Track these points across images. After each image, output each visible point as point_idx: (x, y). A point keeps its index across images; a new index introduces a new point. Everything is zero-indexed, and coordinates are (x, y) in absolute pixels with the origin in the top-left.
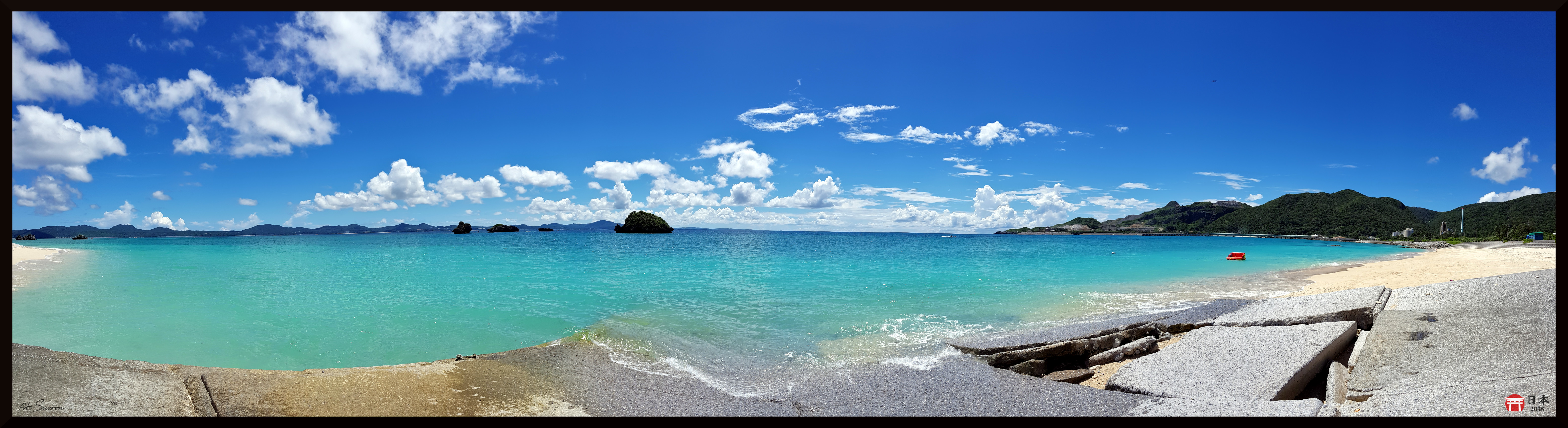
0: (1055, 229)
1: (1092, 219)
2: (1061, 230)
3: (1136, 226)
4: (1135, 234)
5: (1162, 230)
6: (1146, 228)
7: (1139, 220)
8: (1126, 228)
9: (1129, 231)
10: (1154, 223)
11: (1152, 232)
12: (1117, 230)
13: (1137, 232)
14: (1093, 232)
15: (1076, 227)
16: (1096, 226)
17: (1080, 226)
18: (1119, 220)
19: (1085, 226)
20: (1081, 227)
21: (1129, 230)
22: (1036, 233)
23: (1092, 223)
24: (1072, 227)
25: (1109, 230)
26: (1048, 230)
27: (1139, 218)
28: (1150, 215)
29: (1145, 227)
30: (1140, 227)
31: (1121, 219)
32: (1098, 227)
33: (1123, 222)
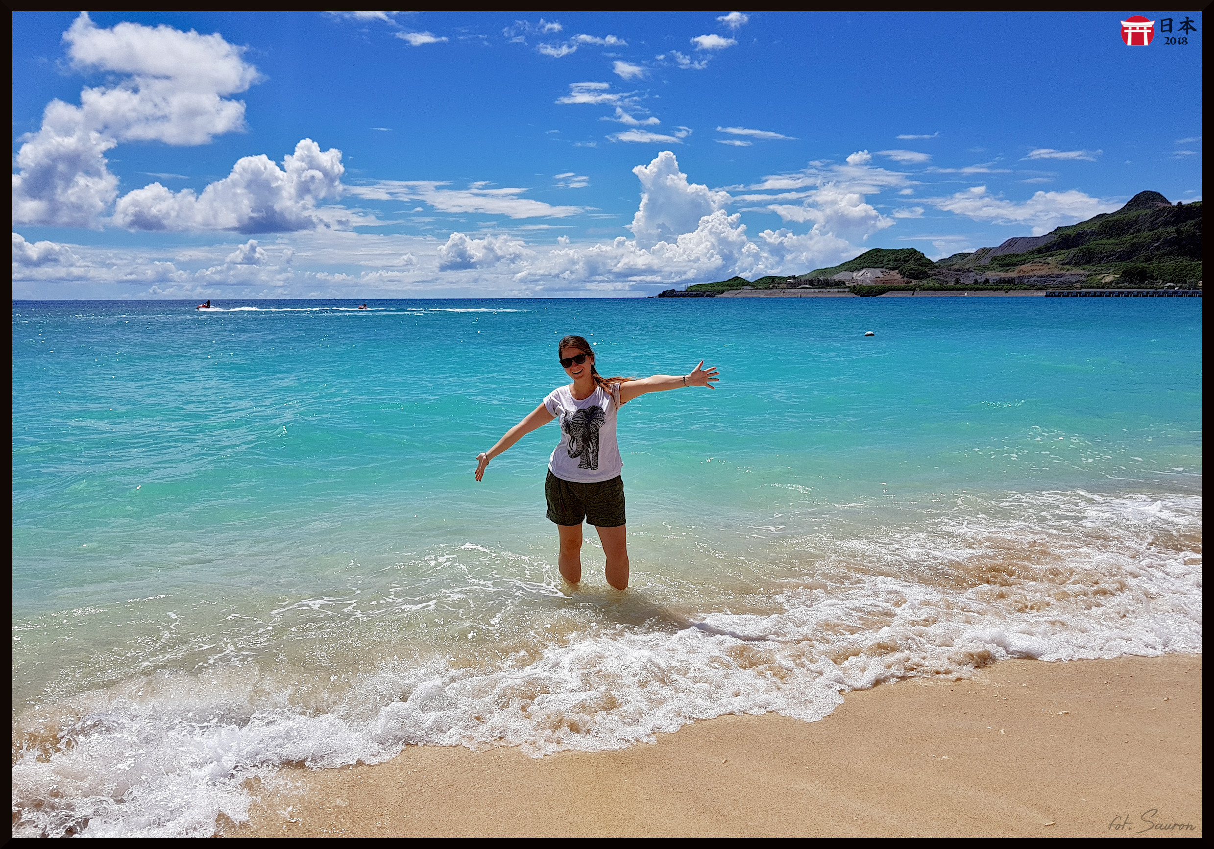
0: (811, 282)
1: (912, 252)
2: (827, 284)
3: (1030, 270)
4: (1028, 294)
5: (1109, 278)
6: (1061, 276)
7: (1040, 251)
8: (1003, 275)
9: (1009, 284)
10: (1088, 258)
11: (1078, 285)
12: (976, 282)
13: (1033, 287)
14: (913, 289)
15: (867, 276)
16: (921, 272)
17: (878, 272)
18: (984, 251)
19: (892, 272)
20: (881, 275)
21: (1011, 281)
22: (762, 294)
23: (911, 264)
24: (857, 275)
25: (957, 281)
26: (793, 286)
27: (1041, 245)
28: (1073, 234)
29: (1056, 272)
30: (1042, 273)
31: (990, 249)
32: (925, 275)
33: (994, 259)
